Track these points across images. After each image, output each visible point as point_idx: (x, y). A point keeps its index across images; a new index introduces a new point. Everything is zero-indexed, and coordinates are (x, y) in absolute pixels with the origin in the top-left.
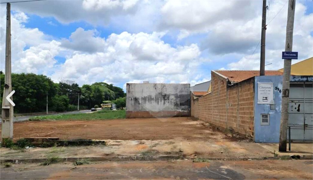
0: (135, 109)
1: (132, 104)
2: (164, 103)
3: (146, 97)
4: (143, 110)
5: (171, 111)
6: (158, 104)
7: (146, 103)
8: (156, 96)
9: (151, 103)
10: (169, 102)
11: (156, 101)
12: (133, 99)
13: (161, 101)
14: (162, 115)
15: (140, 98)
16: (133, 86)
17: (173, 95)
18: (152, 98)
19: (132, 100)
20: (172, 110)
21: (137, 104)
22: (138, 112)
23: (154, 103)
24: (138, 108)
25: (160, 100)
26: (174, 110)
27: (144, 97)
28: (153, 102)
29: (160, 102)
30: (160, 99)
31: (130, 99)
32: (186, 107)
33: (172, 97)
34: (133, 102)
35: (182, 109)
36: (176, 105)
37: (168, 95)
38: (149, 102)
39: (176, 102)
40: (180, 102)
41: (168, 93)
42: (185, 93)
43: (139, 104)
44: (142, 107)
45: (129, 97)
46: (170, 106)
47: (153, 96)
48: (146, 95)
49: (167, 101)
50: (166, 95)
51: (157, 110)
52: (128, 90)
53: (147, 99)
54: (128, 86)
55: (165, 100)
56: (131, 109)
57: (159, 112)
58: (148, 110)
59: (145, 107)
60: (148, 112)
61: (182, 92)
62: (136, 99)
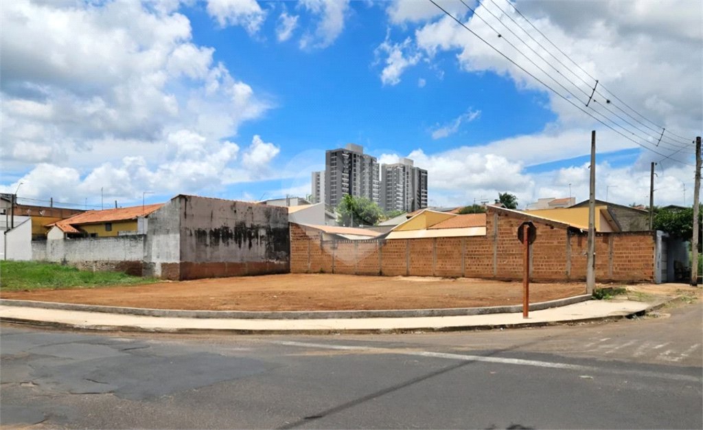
0: (198, 257)
1: (191, 247)
2: (250, 245)
3: (219, 229)
4: (214, 261)
5: (261, 264)
6: (240, 247)
7: (218, 245)
8: (236, 228)
9: (228, 244)
10: (257, 243)
11: (236, 240)
12: (193, 233)
13: (245, 241)
14: (247, 270)
15: (208, 231)
16: (193, 202)
17: (263, 227)
18: (230, 232)
19: (191, 235)
20: (262, 261)
21: (203, 247)
22: (203, 265)
23: (233, 245)
24: (203, 255)
25: (243, 239)
26: (265, 260)
27: (215, 229)
28: (232, 243)
29: (243, 241)
30: (242, 235)
31: (188, 232)
32: (284, 253)
33: (262, 232)
34: (194, 240)
35: (278, 259)
36: (269, 250)
37: (256, 228)
38: (223, 242)
39: (269, 243)
40: (275, 243)
41: (255, 224)
42: (281, 226)
43: (207, 245)
44: (212, 253)
45: (186, 228)
46: (259, 250)
47: (232, 227)
48: (217, 225)
49: (254, 241)
50: (252, 227)
51: (238, 261)
52: (183, 210)
53: (220, 235)
54: (183, 200)
55: (251, 238)
56: (191, 258)
57: (242, 265)
58: (221, 261)
59: (216, 253)
60: (222, 265)
61: (277, 222)
62: (201, 234)
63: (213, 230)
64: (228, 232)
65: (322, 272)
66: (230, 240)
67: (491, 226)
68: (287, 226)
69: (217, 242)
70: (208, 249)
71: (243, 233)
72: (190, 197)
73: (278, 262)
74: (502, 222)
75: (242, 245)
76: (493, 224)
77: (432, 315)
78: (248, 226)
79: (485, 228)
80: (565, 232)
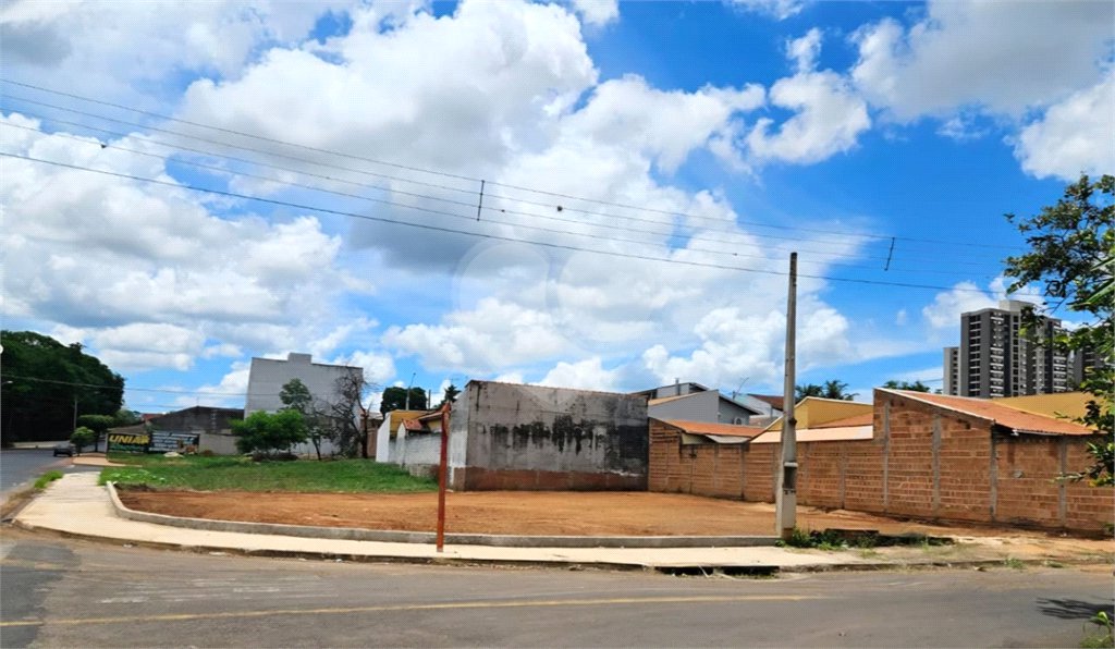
0: (493, 461)
1: (484, 447)
2: (579, 448)
3: (528, 426)
4: (517, 467)
5: (595, 474)
6: (561, 449)
7: (526, 446)
8: (555, 425)
9: (541, 445)
10: (591, 446)
11: (554, 440)
12: (488, 429)
13: (569, 442)
14: (571, 484)
15: (511, 428)
16: (489, 390)
17: (602, 424)
18: (545, 429)
19: (485, 432)
20: (598, 471)
21: (501, 448)
22: (501, 472)
23: (549, 447)
24: (501, 460)
25: (566, 440)
26: (603, 470)
27: (522, 425)
28: (548, 445)
29: (566, 443)
30: (566, 434)
31: (480, 429)
32: (637, 462)
33: (600, 431)
34: (488, 439)
35: (625, 469)
36: (609, 455)
37: (592, 425)
38: (534, 442)
39: (611, 447)
40: (621, 446)
41: (589, 419)
42: (633, 423)
43: (509, 447)
44: (515, 456)
45: (477, 424)
46: (594, 457)
47: (549, 423)
48: (526, 419)
49: (585, 444)
50: (583, 424)
51: (556, 469)
52: (474, 401)
53: (530, 433)
54: (476, 389)
55: (579, 438)
56: (482, 461)
57: (562, 475)
58: (530, 469)
59: (522, 458)
60: (532, 473)
61: (627, 417)
62: (499, 432)
63: (519, 426)
64: (541, 429)
65: (679, 491)
66: (545, 440)
67: (880, 423)
68: (645, 423)
69: (524, 442)
70: (510, 452)
71: (567, 430)
72: (486, 383)
73: (626, 474)
74: (895, 417)
75: (565, 447)
76: (883, 419)
77: (351, 537)
78: (576, 421)
79: (871, 428)
80: (988, 434)
